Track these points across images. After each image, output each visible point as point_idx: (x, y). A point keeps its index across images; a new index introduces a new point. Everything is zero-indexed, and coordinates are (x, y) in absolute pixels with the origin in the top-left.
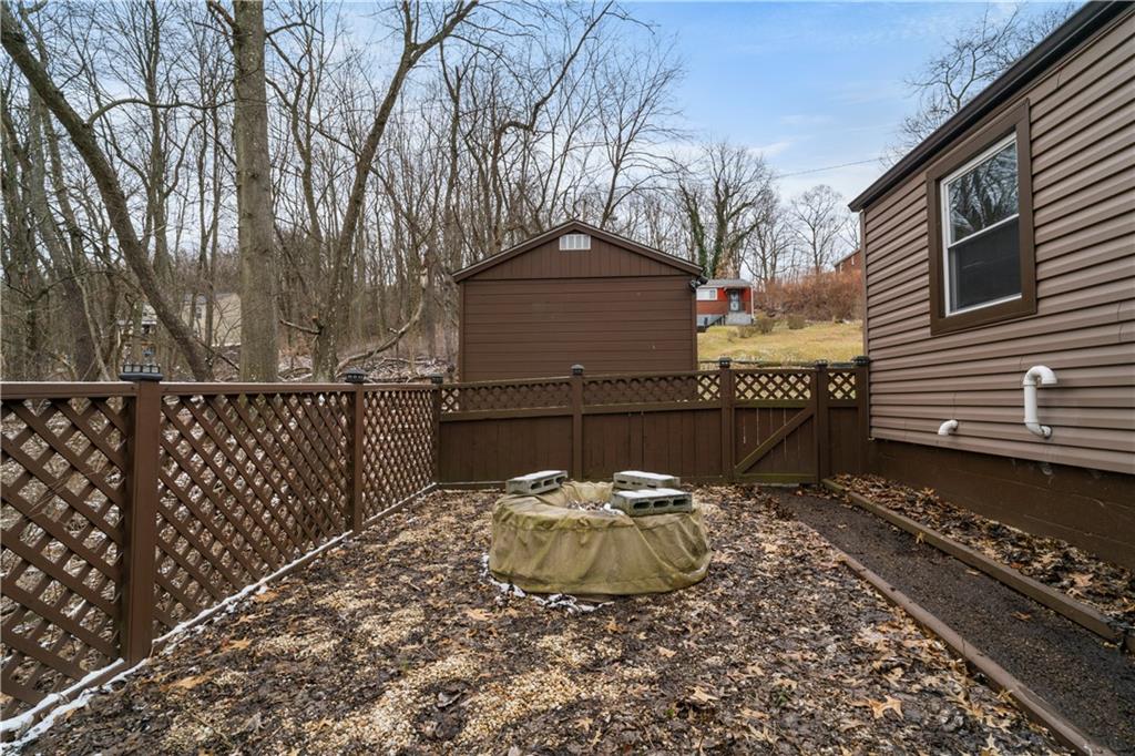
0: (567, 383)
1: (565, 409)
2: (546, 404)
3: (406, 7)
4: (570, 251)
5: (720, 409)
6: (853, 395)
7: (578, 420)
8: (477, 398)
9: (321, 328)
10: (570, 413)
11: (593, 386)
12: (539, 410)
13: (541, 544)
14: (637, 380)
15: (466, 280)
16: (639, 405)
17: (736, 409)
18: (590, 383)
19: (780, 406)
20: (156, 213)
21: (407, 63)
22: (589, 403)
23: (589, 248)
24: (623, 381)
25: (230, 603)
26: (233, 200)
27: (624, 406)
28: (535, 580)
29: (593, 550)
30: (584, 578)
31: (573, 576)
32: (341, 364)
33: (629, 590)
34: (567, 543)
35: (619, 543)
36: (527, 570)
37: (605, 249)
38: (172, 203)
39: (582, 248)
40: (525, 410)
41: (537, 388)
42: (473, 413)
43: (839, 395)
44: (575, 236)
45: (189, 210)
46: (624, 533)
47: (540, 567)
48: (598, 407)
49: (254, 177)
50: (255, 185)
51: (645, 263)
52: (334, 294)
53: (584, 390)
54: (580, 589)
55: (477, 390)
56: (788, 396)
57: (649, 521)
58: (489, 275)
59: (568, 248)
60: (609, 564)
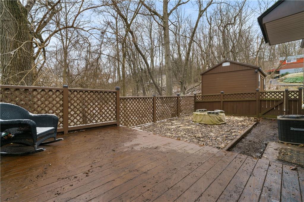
0: (220, 95)
1: (219, 100)
2: (215, 99)
3: (200, 2)
4: (225, 66)
5: (256, 101)
6: (297, 97)
7: (222, 103)
8: (205, 98)
9: (181, 83)
10: (220, 101)
11: (225, 96)
12: (214, 100)
13: (196, 117)
14: (235, 94)
15: (203, 75)
16: (236, 99)
17: (260, 101)
18: (225, 95)
19: (278, 100)
20: (152, 61)
21: (200, 16)
22: (224, 99)
23: (229, 65)
24: (232, 94)
25: (162, 121)
26: (164, 60)
27: (232, 100)
28: (195, 122)
29: (202, 118)
30: (201, 121)
31: (199, 121)
32: (187, 90)
33: (207, 123)
34: (199, 117)
35: (205, 117)
36: (194, 120)
37: (233, 65)
38: (155, 58)
39: (228, 65)
40: (211, 100)
41: (214, 96)
42: (204, 100)
43: (293, 97)
44: (226, 63)
45: (157, 59)
46: (206, 116)
47: (196, 120)
48: (226, 100)
49: (168, 55)
50: (168, 57)
51: (243, 67)
52: (184, 75)
53: (223, 96)
54: (200, 123)
55: (204, 96)
56: (276, 97)
57: (210, 115)
58: (208, 73)
59: (224, 66)
60: (204, 120)
